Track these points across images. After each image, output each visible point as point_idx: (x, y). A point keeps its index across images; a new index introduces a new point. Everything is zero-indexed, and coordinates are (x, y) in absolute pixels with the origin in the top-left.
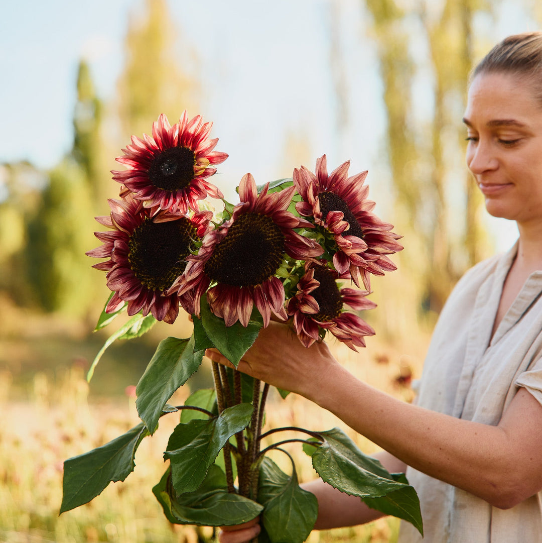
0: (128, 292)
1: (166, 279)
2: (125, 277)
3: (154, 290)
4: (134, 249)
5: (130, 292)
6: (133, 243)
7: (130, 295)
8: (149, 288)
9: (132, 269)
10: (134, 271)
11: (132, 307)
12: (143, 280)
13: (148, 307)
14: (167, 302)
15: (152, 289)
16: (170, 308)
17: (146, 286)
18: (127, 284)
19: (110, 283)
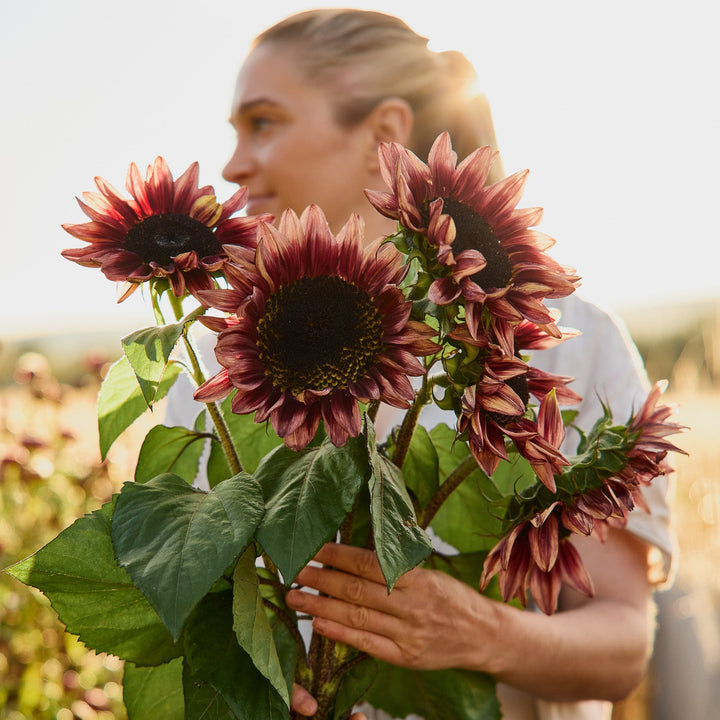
0: (241, 375)
1: (309, 379)
2: (245, 351)
3: (282, 391)
4: (272, 315)
5: (246, 378)
6: (273, 306)
7: (243, 383)
8: (275, 384)
9: (258, 343)
10: (261, 348)
11: (239, 402)
12: (271, 369)
13: (265, 412)
14: (300, 414)
15: (279, 387)
16: (303, 425)
17: (271, 379)
18: (243, 363)
19: (220, 349)
